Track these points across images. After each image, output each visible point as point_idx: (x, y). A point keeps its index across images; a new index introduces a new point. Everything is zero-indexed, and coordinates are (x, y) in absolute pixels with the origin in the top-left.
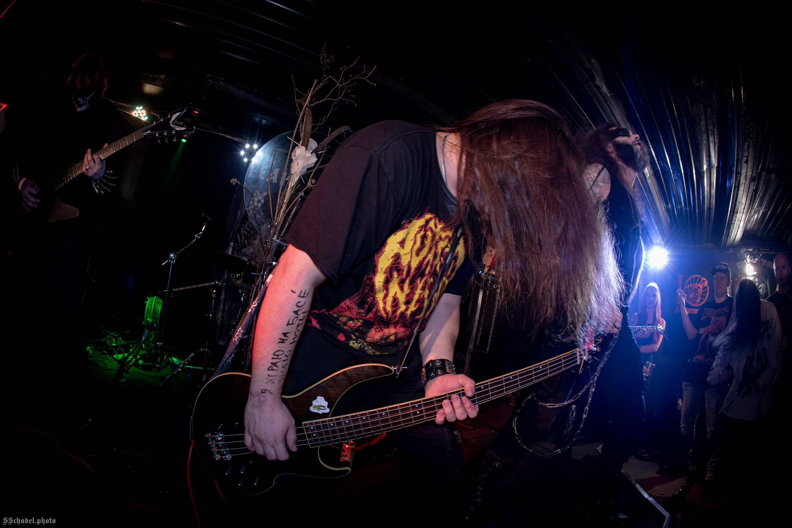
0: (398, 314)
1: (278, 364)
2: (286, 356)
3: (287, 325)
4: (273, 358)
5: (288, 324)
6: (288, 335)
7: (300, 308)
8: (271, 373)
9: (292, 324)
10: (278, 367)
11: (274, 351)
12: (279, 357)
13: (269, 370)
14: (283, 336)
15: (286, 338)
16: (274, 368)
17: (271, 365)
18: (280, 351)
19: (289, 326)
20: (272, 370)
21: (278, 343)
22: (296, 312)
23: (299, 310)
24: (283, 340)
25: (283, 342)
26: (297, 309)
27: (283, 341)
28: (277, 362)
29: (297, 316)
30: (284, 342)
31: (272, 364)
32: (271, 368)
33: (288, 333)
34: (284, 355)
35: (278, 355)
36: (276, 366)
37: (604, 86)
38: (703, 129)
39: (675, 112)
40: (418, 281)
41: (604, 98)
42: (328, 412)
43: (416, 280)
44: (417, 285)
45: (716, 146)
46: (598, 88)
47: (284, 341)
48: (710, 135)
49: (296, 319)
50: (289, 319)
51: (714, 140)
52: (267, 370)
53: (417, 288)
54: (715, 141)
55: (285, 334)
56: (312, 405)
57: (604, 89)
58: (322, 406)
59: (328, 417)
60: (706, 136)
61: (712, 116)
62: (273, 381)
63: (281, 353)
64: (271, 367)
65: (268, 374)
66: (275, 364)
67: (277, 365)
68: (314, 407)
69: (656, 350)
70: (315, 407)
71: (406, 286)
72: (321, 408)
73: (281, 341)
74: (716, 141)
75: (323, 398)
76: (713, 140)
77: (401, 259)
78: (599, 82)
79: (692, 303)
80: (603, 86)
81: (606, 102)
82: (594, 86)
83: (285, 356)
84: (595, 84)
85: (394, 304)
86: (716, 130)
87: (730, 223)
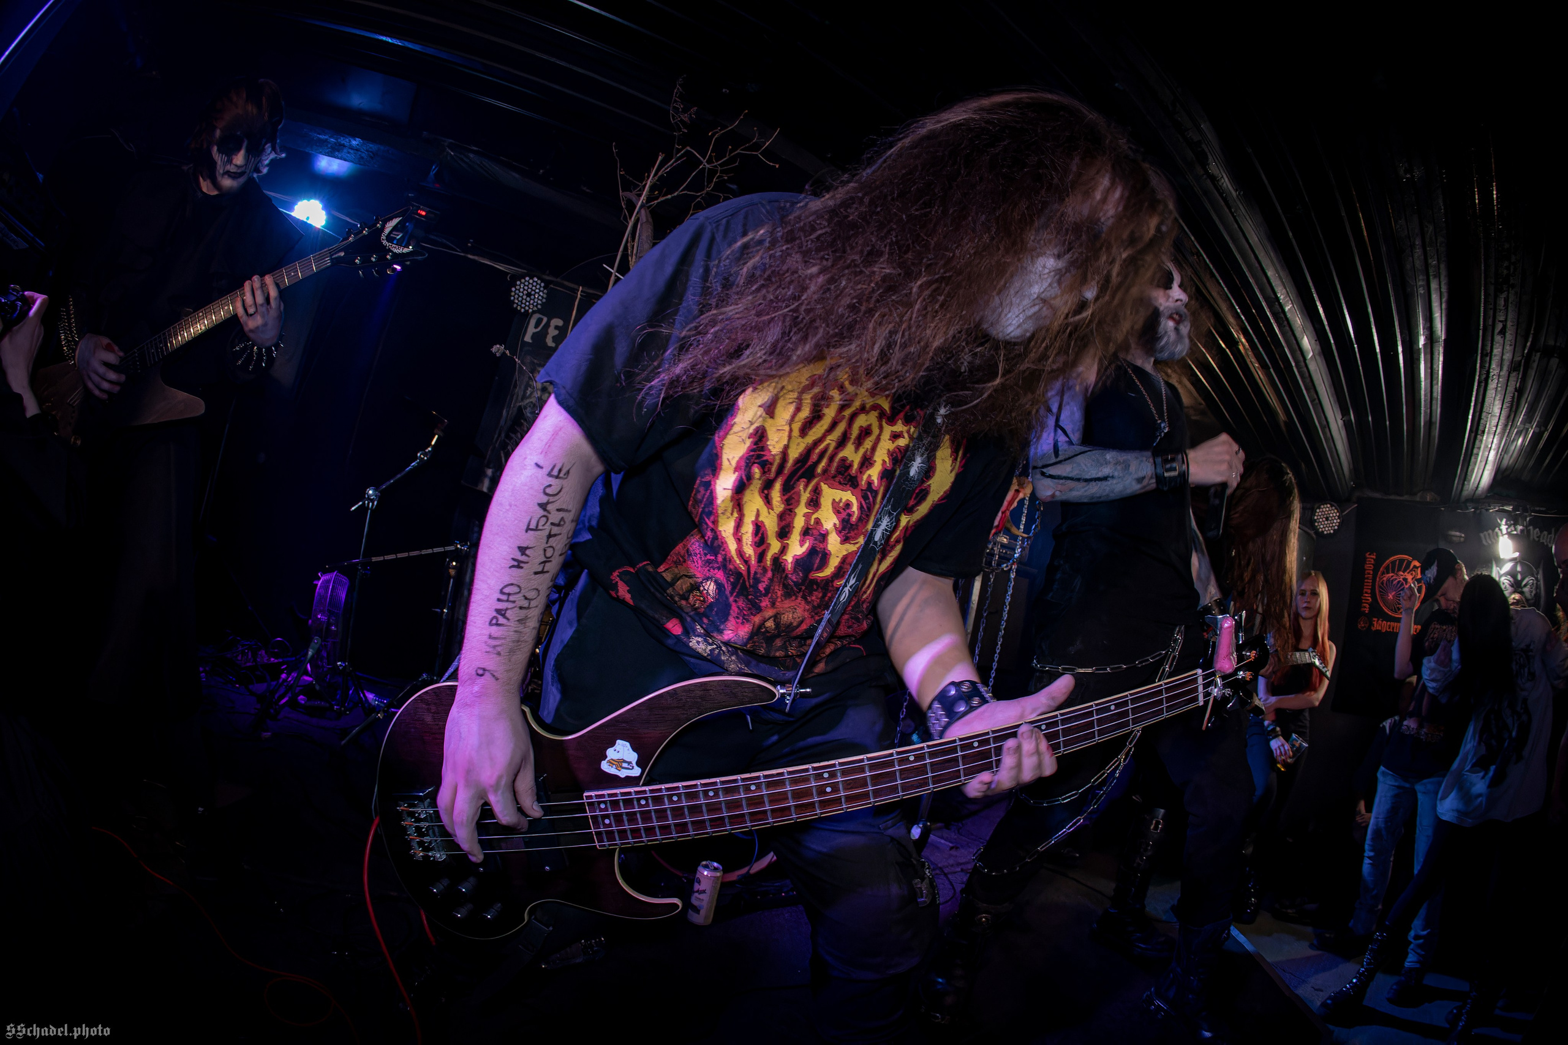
0: (769, 563)
1: (508, 612)
2: (526, 598)
3: (527, 531)
4: (499, 600)
5: (528, 529)
6: (528, 552)
7: (552, 499)
8: (494, 630)
9: (536, 529)
10: (508, 619)
11: (502, 585)
12: (512, 598)
13: (491, 624)
14: (519, 554)
15: (523, 558)
16: (502, 620)
17: (495, 614)
18: (512, 584)
19: (529, 532)
20: (497, 625)
21: (511, 567)
22: (543, 506)
23: (548, 503)
24: (519, 562)
25: (519, 567)
26: (545, 499)
27: (518, 565)
28: (507, 609)
29: (545, 513)
30: (522, 568)
31: (498, 611)
32: (494, 621)
33: (527, 548)
34: (520, 595)
35: (509, 594)
36: (504, 616)
37: (1225, 176)
38: (1418, 264)
39: (1364, 230)
40: (801, 487)
41: (1225, 200)
42: (638, 774)
43: (795, 483)
44: (799, 495)
45: (1444, 300)
46: (1213, 179)
47: (522, 565)
48: (1431, 277)
49: (544, 519)
50: (529, 518)
51: (1440, 288)
52: (487, 623)
53: (798, 502)
54: (1442, 290)
55: (523, 550)
56: (606, 757)
57: (1226, 182)
58: (625, 761)
59: (637, 785)
60: (1423, 280)
61: (1436, 240)
62: (499, 649)
63: (515, 589)
64: (495, 617)
65: (488, 633)
66: (503, 612)
67: (507, 615)
68: (609, 762)
69: (1317, 704)
70: (611, 763)
71: (776, 494)
72: (625, 765)
73: (516, 563)
74: (1444, 289)
75: (628, 744)
76: (1437, 287)
77: (767, 440)
78: (1215, 168)
79: (1392, 610)
80: (1222, 177)
81: (1230, 208)
82: (1205, 176)
83: (523, 598)
84: (1207, 172)
85: (757, 538)
86: (1442, 266)
87: (1470, 454)
